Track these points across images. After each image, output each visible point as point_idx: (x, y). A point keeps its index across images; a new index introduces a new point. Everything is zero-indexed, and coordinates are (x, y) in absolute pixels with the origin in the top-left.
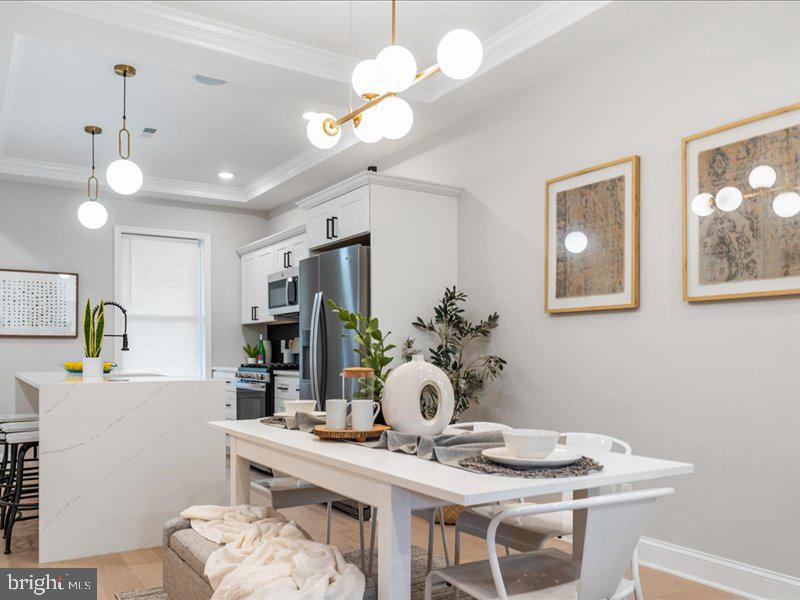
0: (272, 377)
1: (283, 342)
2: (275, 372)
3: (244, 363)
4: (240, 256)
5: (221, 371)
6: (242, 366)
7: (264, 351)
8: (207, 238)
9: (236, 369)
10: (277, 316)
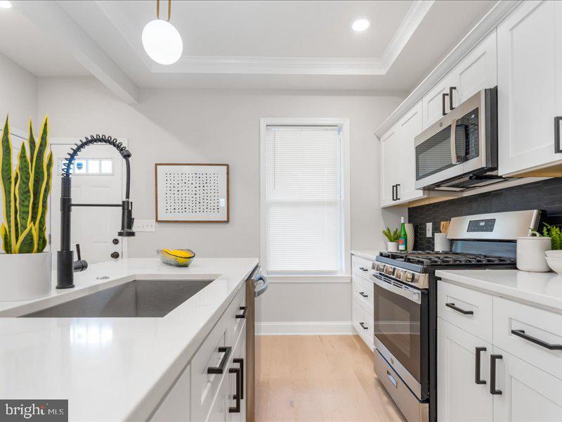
0: (434, 281)
1: (429, 226)
2: (438, 273)
3: (384, 251)
4: (379, 139)
5: (360, 257)
6: (381, 255)
7: (405, 235)
8: (346, 123)
9: (374, 258)
10: (427, 189)
